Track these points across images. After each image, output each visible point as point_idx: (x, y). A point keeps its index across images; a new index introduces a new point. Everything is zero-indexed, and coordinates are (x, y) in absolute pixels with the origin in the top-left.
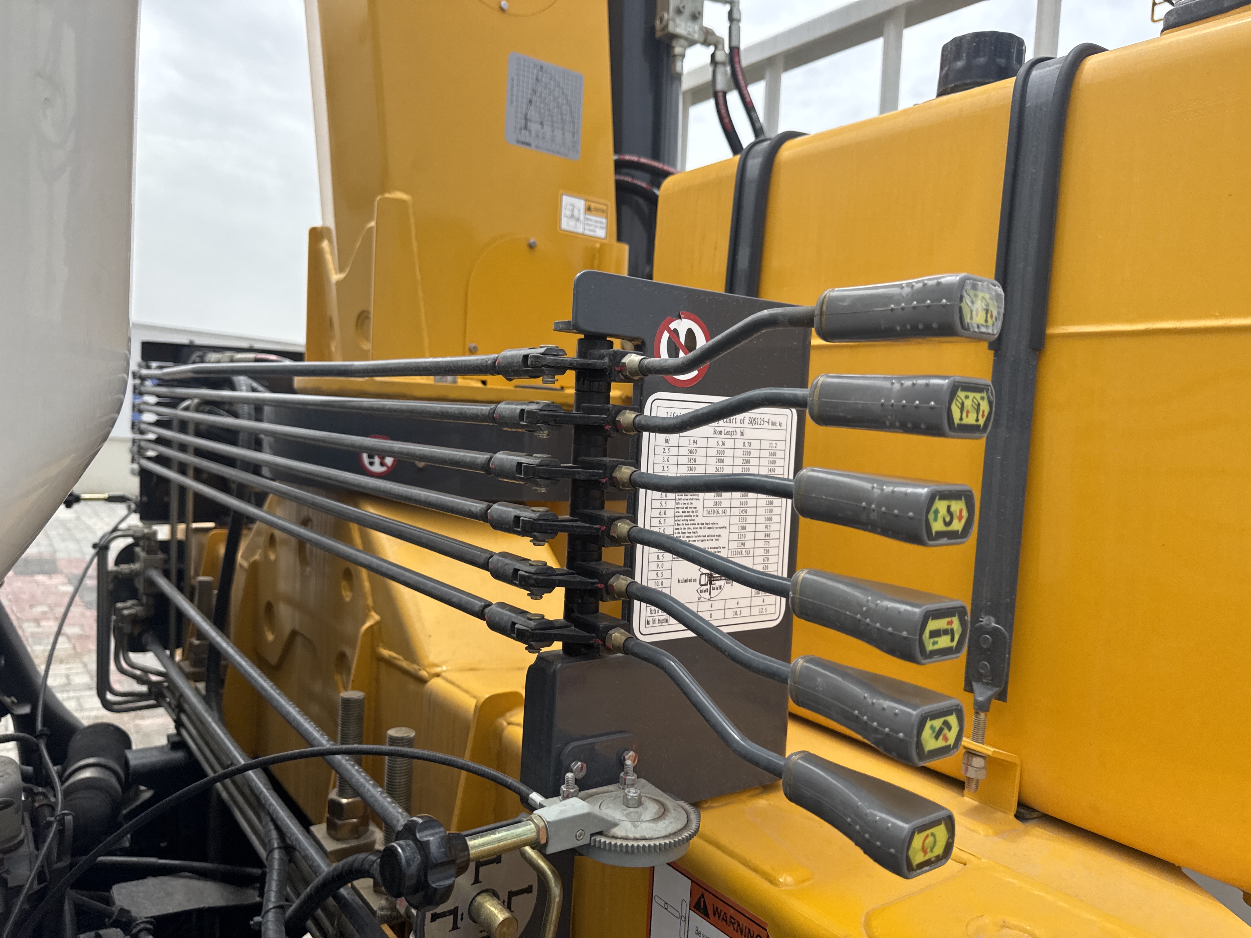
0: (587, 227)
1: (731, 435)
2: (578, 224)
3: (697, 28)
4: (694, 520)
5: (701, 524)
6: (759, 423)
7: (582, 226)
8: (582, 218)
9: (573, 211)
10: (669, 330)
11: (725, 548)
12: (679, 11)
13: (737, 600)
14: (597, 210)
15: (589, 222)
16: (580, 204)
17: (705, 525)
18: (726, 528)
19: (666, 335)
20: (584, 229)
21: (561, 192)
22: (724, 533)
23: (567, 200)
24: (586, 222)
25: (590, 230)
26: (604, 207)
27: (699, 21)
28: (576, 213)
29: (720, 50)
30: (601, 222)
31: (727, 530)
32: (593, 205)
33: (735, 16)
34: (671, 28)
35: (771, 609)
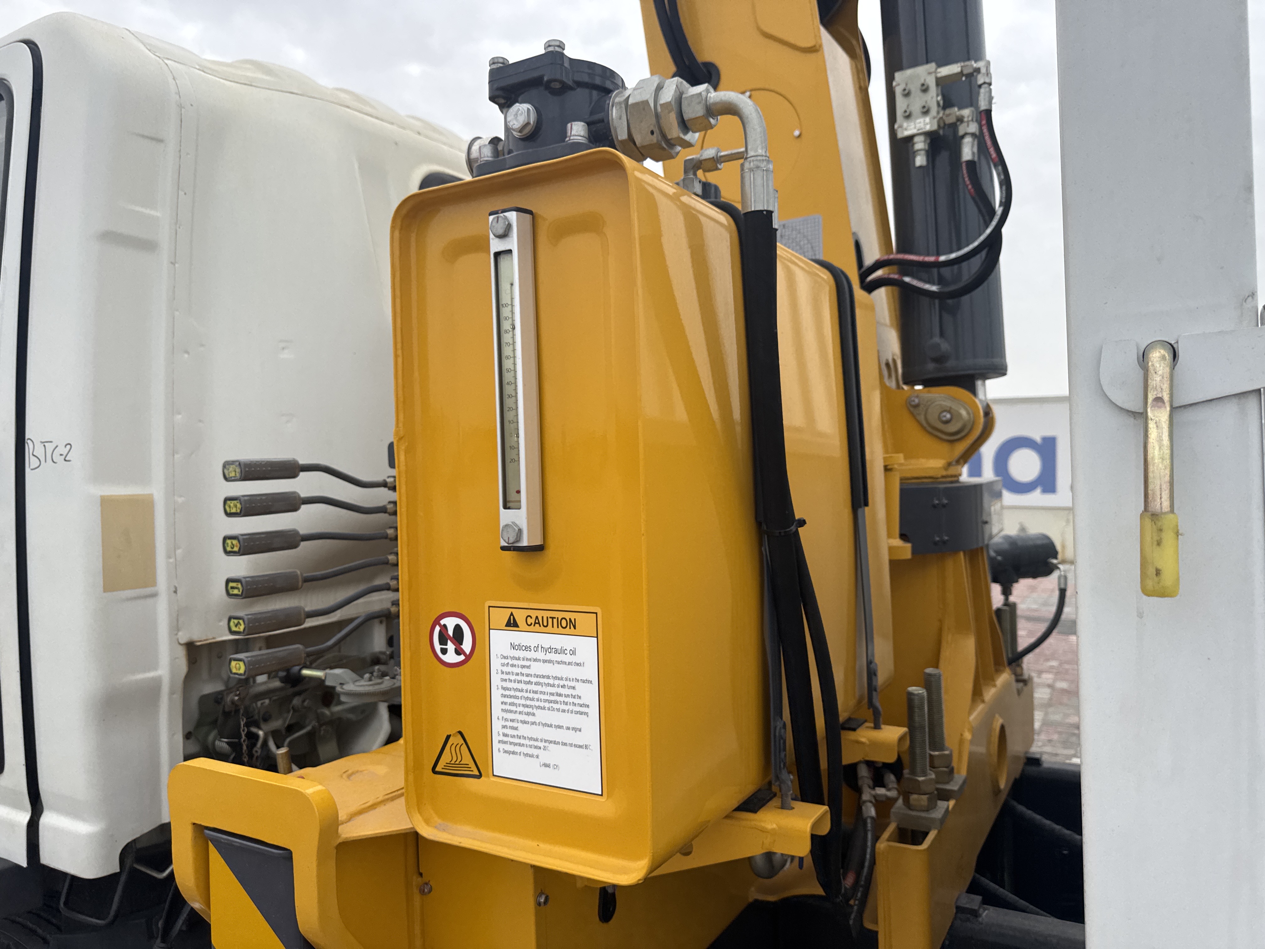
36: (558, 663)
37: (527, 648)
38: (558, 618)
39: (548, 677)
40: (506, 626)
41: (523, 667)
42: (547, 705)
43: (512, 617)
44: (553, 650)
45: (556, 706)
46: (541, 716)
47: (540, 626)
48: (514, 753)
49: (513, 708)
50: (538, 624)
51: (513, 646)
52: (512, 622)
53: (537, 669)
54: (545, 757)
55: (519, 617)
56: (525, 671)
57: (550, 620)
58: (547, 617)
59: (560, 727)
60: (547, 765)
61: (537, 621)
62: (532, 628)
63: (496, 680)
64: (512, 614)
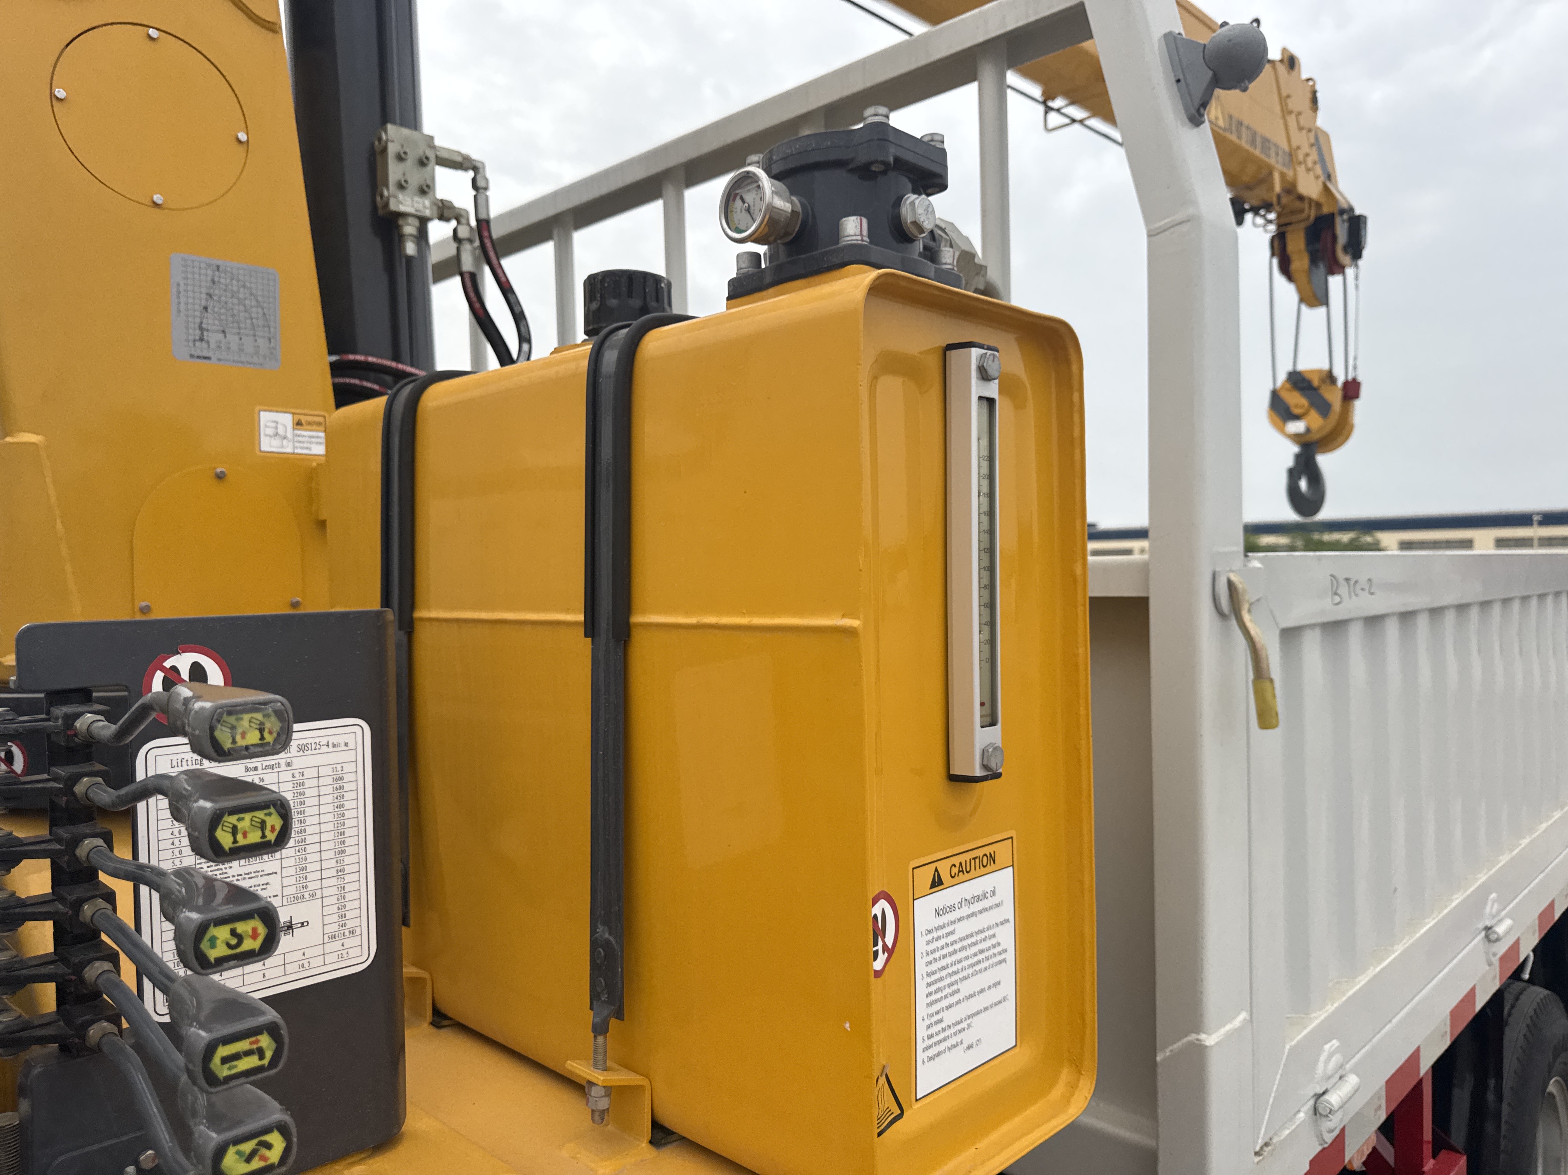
0: (297, 445)
1: (273, 769)
2: (285, 442)
3: (427, 203)
4: (226, 873)
5: (238, 875)
6: (313, 748)
7: (291, 444)
8: (289, 435)
9: (276, 428)
10: (163, 669)
11: (277, 896)
12: (401, 187)
13: (303, 951)
14: (309, 423)
15: (300, 439)
16: (286, 419)
17: (243, 876)
18: (276, 873)
19: (159, 676)
20: (294, 447)
21: (257, 409)
22: (275, 880)
23: (266, 417)
24: (296, 439)
25: (302, 448)
26: (321, 419)
27: (431, 195)
28: (281, 431)
29: (463, 224)
30: (317, 437)
31: (279, 876)
32: (304, 419)
33: (481, 183)
34: (393, 206)
35: (353, 952)
36: (981, 912)
37: (952, 908)
38: (979, 857)
39: (971, 935)
40: (931, 887)
41: (948, 934)
42: (970, 971)
43: (936, 873)
44: (976, 898)
45: (977, 968)
46: (966, 988)
47: (963, 874)
48: (938, 1054)
49: (938, 996)
50: (963, 872)
51: (938, 913)
52: (936, 881)
53: (962, 929)
54: (968, 1037)
55: (944, 868)
56: (951, 939)
57: (973, 862)
58: (970, 860)
59: (982, 991)
60: (970, 1047)
61: (961, 869)
62: (956, 880)
63: (921, 968)
64: (936, 870)
